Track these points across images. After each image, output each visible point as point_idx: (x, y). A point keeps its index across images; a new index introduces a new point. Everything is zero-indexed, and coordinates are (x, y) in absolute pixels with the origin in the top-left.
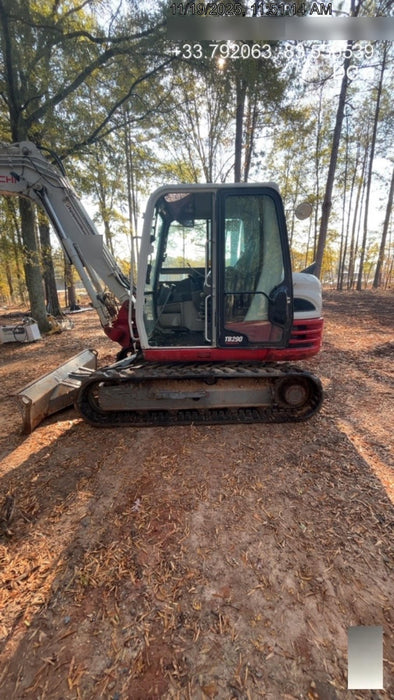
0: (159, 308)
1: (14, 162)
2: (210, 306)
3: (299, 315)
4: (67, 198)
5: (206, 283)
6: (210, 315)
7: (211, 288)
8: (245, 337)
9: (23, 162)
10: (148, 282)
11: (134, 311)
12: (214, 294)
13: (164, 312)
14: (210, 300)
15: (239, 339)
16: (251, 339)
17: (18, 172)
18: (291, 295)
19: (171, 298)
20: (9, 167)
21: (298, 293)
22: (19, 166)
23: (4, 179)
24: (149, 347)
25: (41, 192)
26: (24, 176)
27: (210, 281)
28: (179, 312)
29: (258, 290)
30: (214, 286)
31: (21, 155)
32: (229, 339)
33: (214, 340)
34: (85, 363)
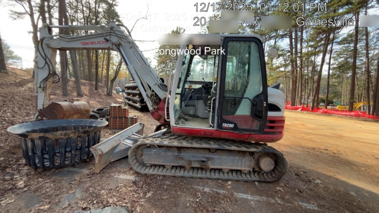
0: (183, 103)
1: (106, 33)
2: (214, 104)
3: (271, 114)
4: (132, 47)
5: (213, 90)
6: (214, 109)
7: (216, 93)
8: (236, 125)
9: (110, 33)
10: (178, 87)
11: (168, 103)
12: (218, 97)
13: (186, 106)
14: (214, 100)
15: (232, 126)
16: (239, 126)
17: (108, 38)
18: (267, 101)
19: (191, 98)
20: (103, 36)
21: (271, 100)
22: (108, 35)
23: (102, 42)
24: (175, 125)
25: (118, 45)
26: (111, 39)
27: (215, 89)
28: (195, 106)
29: (245, 96)
30: (218, 92)
31: (110, 29)
32: (225, 125)
33: (216, 125)
34: (136, 131)
